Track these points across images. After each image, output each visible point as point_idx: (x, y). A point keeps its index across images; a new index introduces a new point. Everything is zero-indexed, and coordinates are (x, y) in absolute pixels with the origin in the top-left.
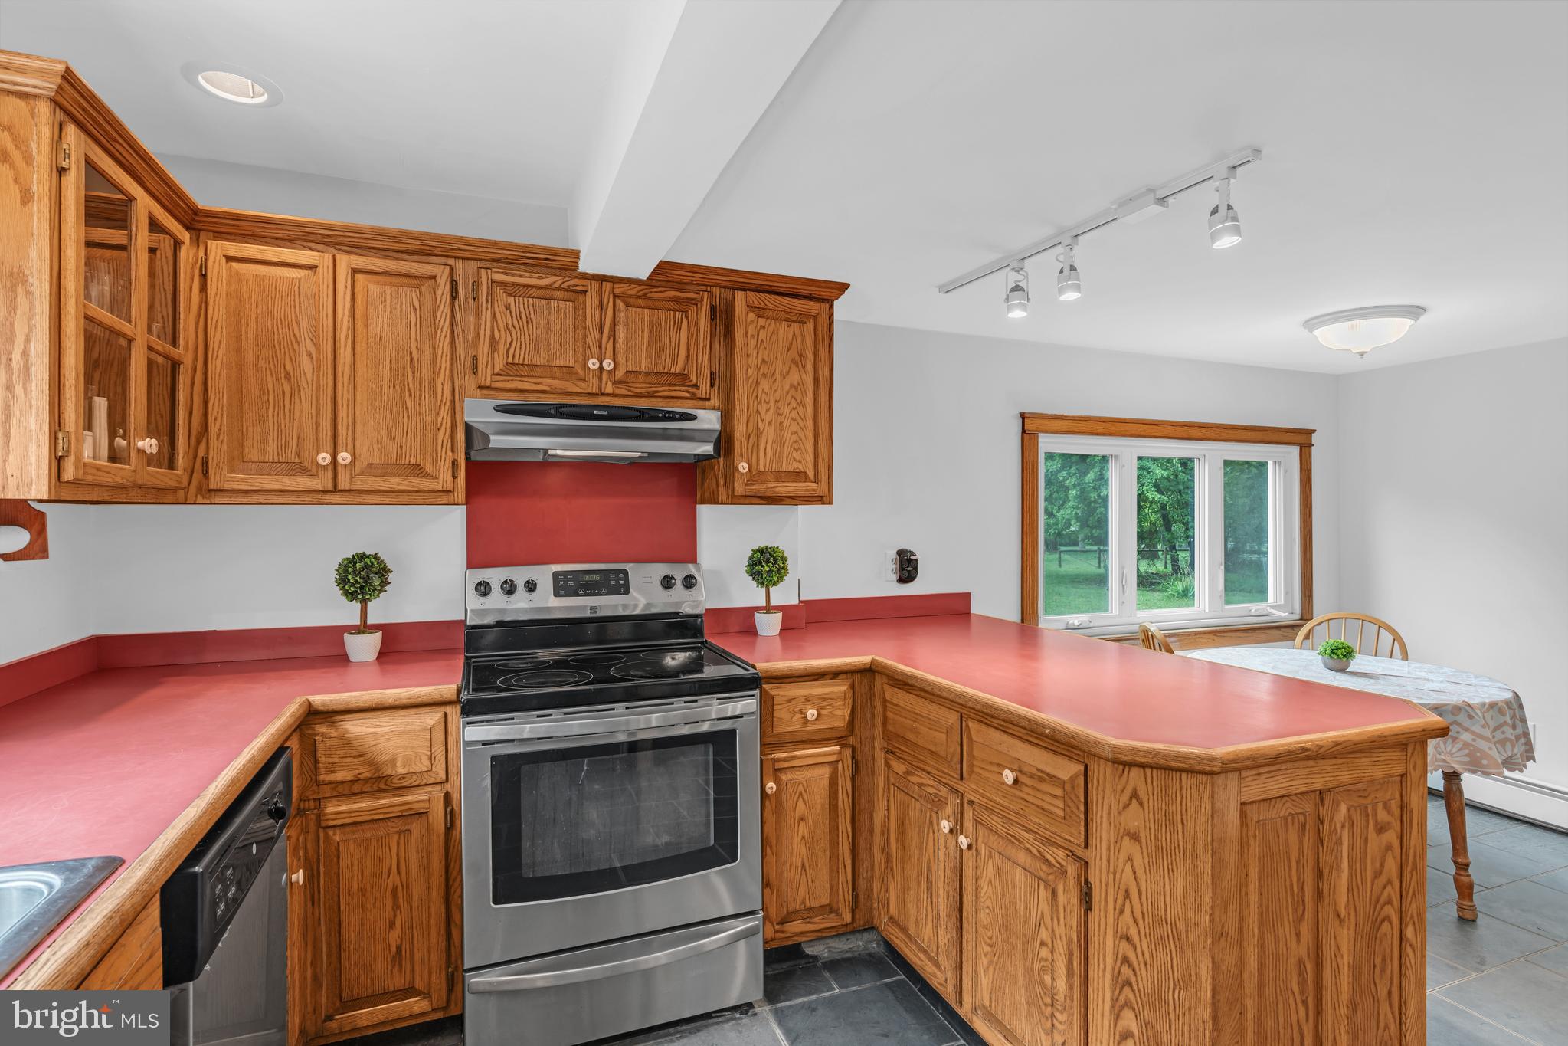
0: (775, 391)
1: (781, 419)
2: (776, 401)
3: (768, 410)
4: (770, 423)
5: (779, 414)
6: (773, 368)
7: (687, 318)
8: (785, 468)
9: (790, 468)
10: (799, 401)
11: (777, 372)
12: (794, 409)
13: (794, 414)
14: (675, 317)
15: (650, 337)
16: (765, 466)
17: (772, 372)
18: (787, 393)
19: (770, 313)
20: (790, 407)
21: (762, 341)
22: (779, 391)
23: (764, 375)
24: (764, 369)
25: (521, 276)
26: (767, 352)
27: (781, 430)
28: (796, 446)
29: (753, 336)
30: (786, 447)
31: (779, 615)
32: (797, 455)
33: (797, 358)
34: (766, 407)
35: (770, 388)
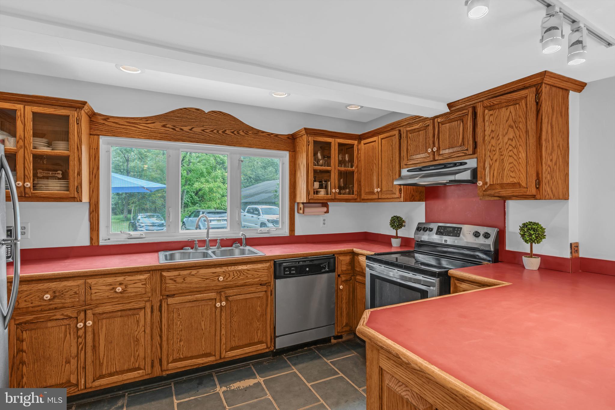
0: (499, 144)
1: (502, 158)
2: (500, 149)
3: (494, 154)
4: (496, 161)
5: (502, 155)
6: (498, 133)
7: (463, 122)
8: (505, 182)
9: (508, 181)
10: (514, 146)
11: (500, 135)
12: (510, 151)
13: (511, 153)
14: (458, 123)
15: (449, 134)
16: (493, 182)
17: (497, 135)
18: (506, 143)
19: (497, 107)
20: (509, 150)
21: (491, 122)
22: (501, 144)
23: (493, 138)
24: (493, 135)
26: (494, 127)
27: (503, 162)
28: (512, 170)
29: (487, 121)
30: (506, 171)
32: (513, 174)
33: (513, 124)
34: (494, 153)
35: (496, 143)
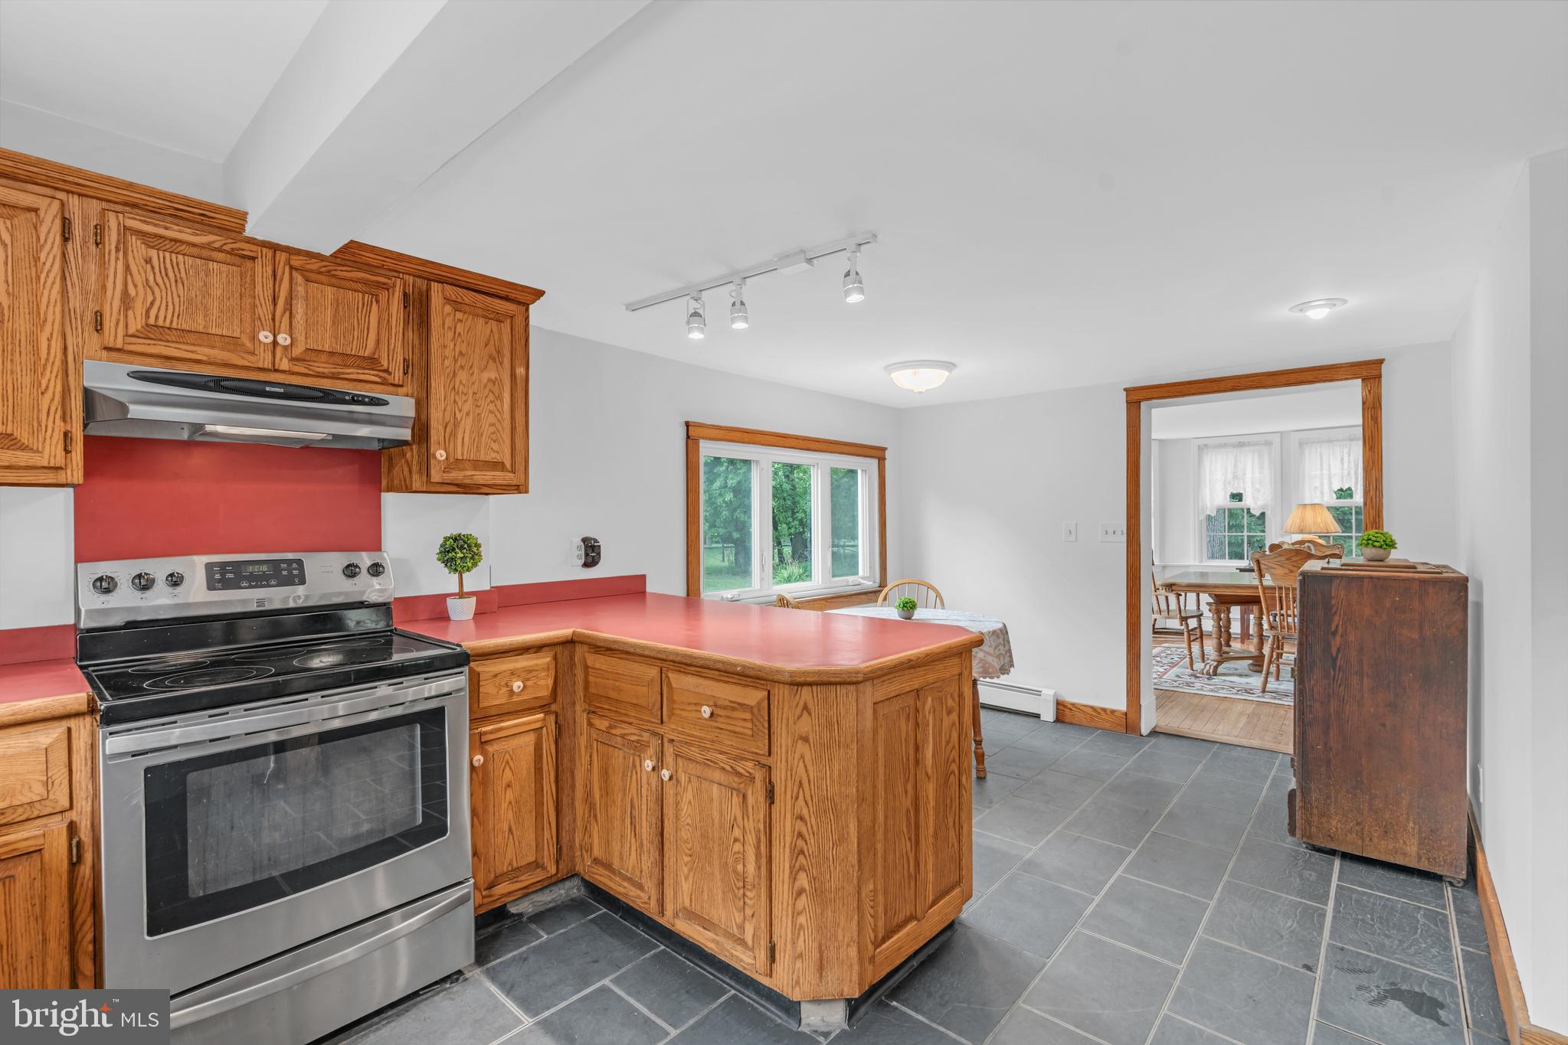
0: (473, 383)
1: (478, 411)
2: (474, 393)
3: (465, 401)
4: (468, 414)
5: (477, 406)
6: (471, 363)
7: (377, 302)
8: (482, 458)
9: (488, 458)
10: (497, 395)
11: (475, 365)
12: (491, 402)
13: (492, 407)
14: (363, 299)
15: (335, 316)
16: (462, 454)
17: (469, 365)
18: (485, 386)
19: (467, 308)
20: (488, 400)
21: (459, 334)
22: (477, 384)
23: (462, 367)
24: (461, 361)
25: (166, 228)
26: (464, 346)
27: (479, 421)
28: (494, 437)
29: (449, 328)
30: (484, 438)
31: (474, 599)
32: (495, 446)
33: (495, 354)
34: (464, 398)
35: (468, 381)
